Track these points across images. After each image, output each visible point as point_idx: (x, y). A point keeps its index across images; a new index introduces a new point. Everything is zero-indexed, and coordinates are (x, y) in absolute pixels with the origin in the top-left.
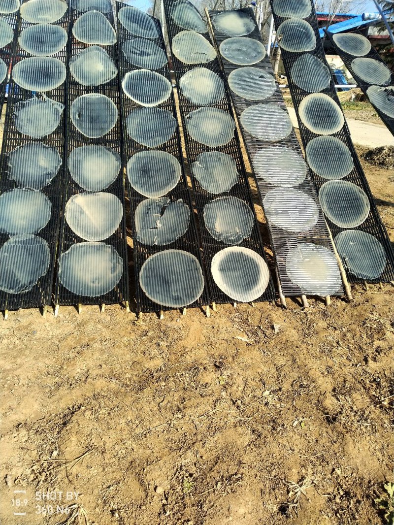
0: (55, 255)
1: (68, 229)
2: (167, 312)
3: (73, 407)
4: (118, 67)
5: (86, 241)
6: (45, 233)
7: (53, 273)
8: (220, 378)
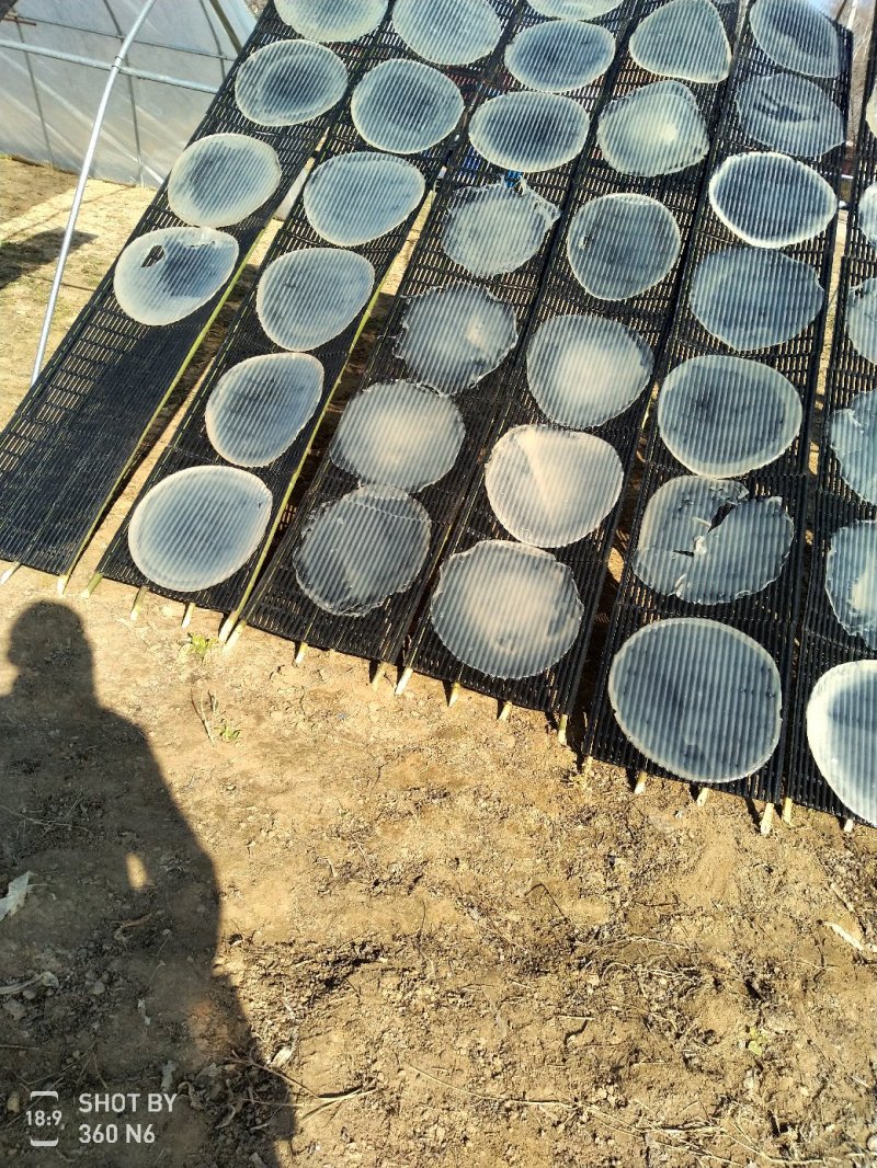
0: (438, 553)
1: (483, 501)
2: (657, 780)
3: (363, 946)
4: (711, 140)
5: (514, 540)
6: (432, 498)
7: (420, 593)
8: (752, 1031)
